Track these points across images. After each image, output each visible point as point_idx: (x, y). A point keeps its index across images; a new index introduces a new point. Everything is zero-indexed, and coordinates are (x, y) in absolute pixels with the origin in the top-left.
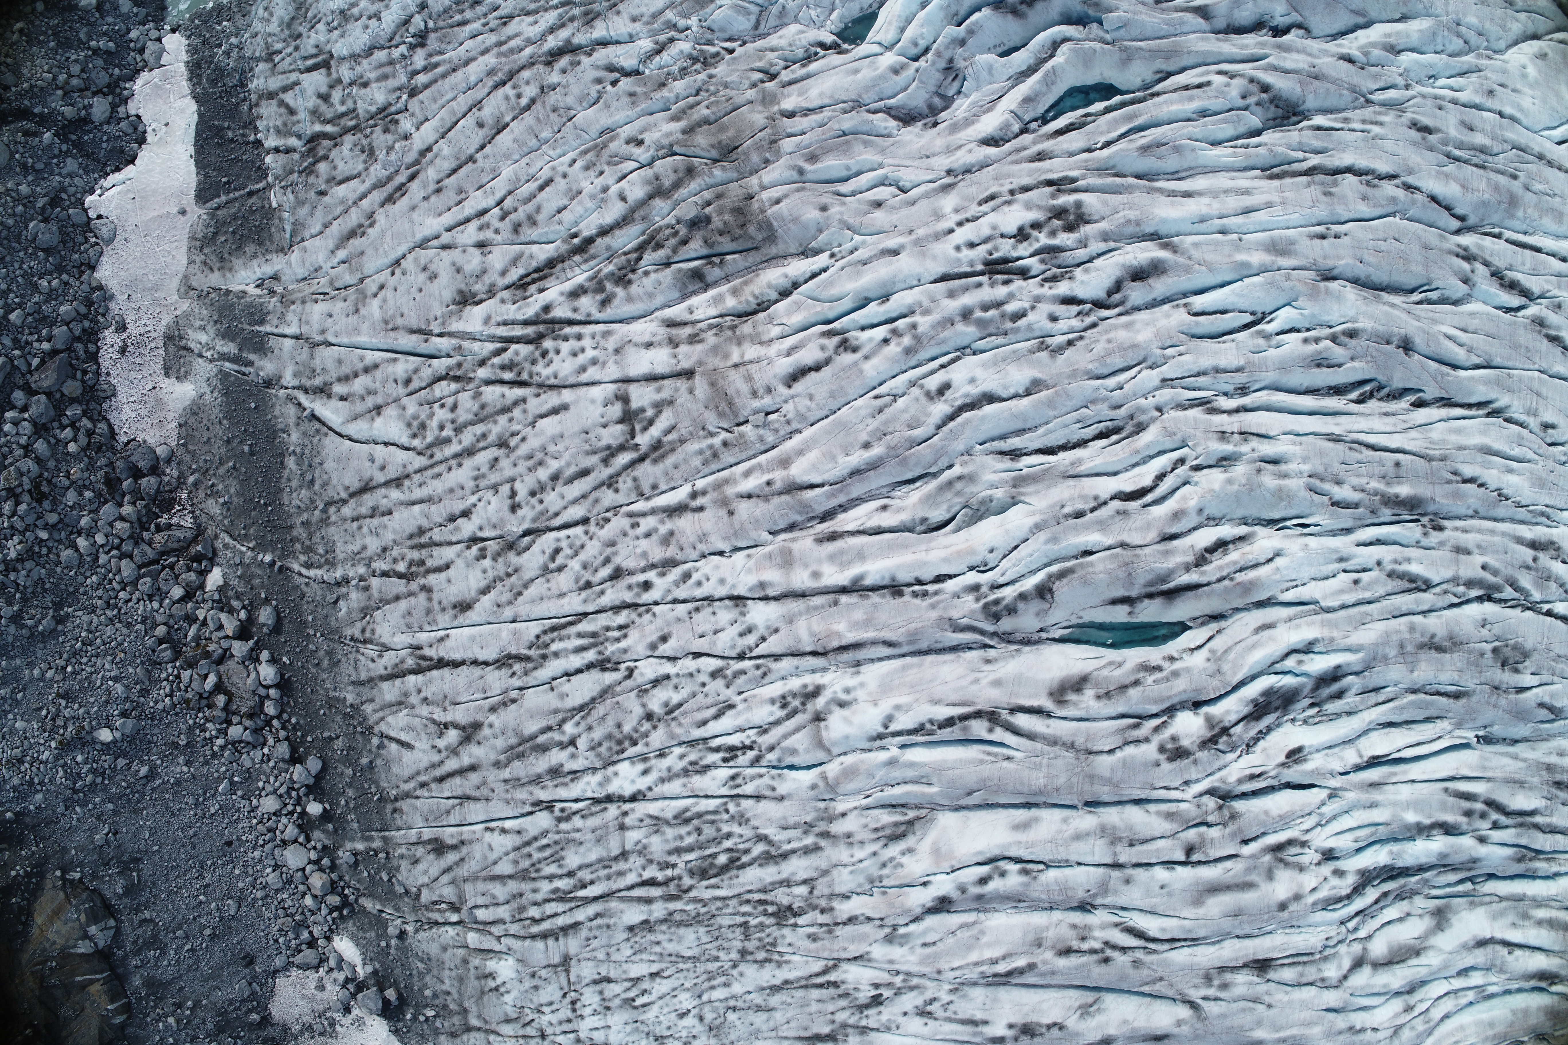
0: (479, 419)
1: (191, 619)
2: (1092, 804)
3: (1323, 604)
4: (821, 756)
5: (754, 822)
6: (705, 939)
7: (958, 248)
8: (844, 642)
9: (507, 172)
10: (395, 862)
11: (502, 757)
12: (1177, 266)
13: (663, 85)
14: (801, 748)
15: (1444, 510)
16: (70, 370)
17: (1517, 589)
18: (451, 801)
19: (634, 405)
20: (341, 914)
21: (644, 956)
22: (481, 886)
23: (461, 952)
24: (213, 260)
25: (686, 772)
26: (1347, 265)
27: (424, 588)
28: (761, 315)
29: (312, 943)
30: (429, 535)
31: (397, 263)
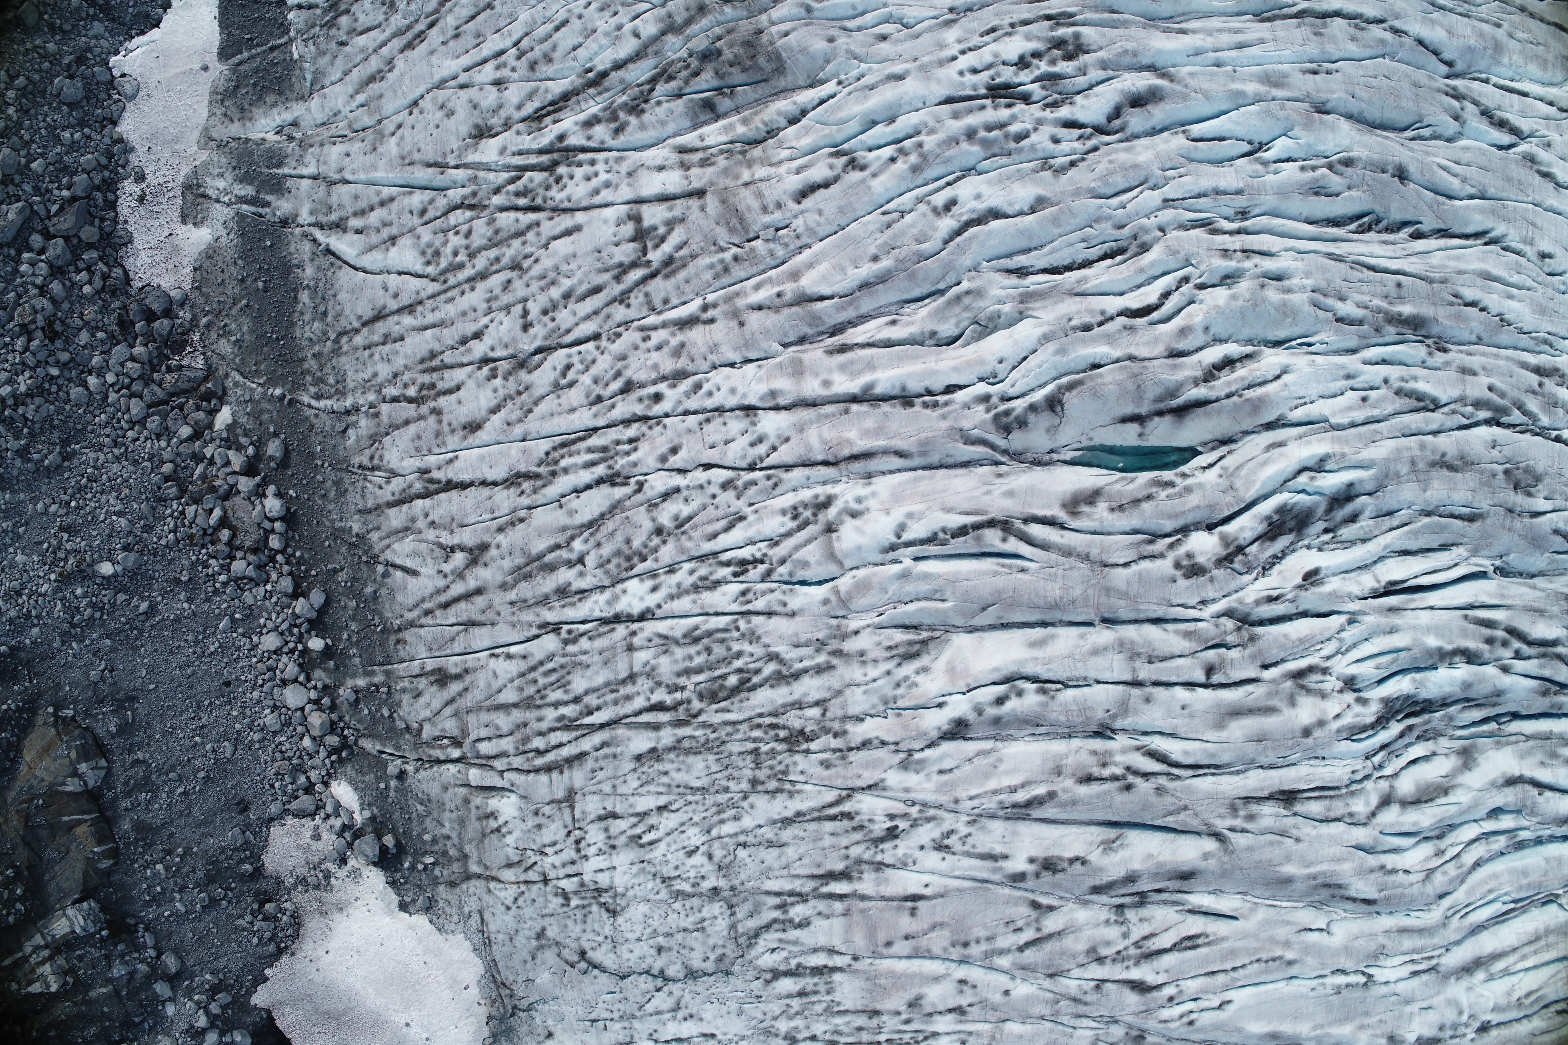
0: (493, 244)
1: (198, 458)
2: (1109, 621)
3: (1333, 421)
4: (832, 569)
5: (765, 640)
6: (715, 768)
7: (961, 73)
8: (856, 451)
9: (524, 16)
10: (397, 697)
11: (509, 579)
12: (1173, 94)
14: (812, 560)
15: (1448, 333)
16: (90, 217)
17: (1525, 413)
18: (456, 628)
19: (646, 223)
20: (340, 757)
21: (652, 788)
22: (485, 717)
23: (463, 791)
24: (234, 112)
25: (696, 588)
26: (1339, 98)
27: (434, 411)
28: (771, 141)
29: (309, 789)
30: (440, 358)
31: (415, 103)
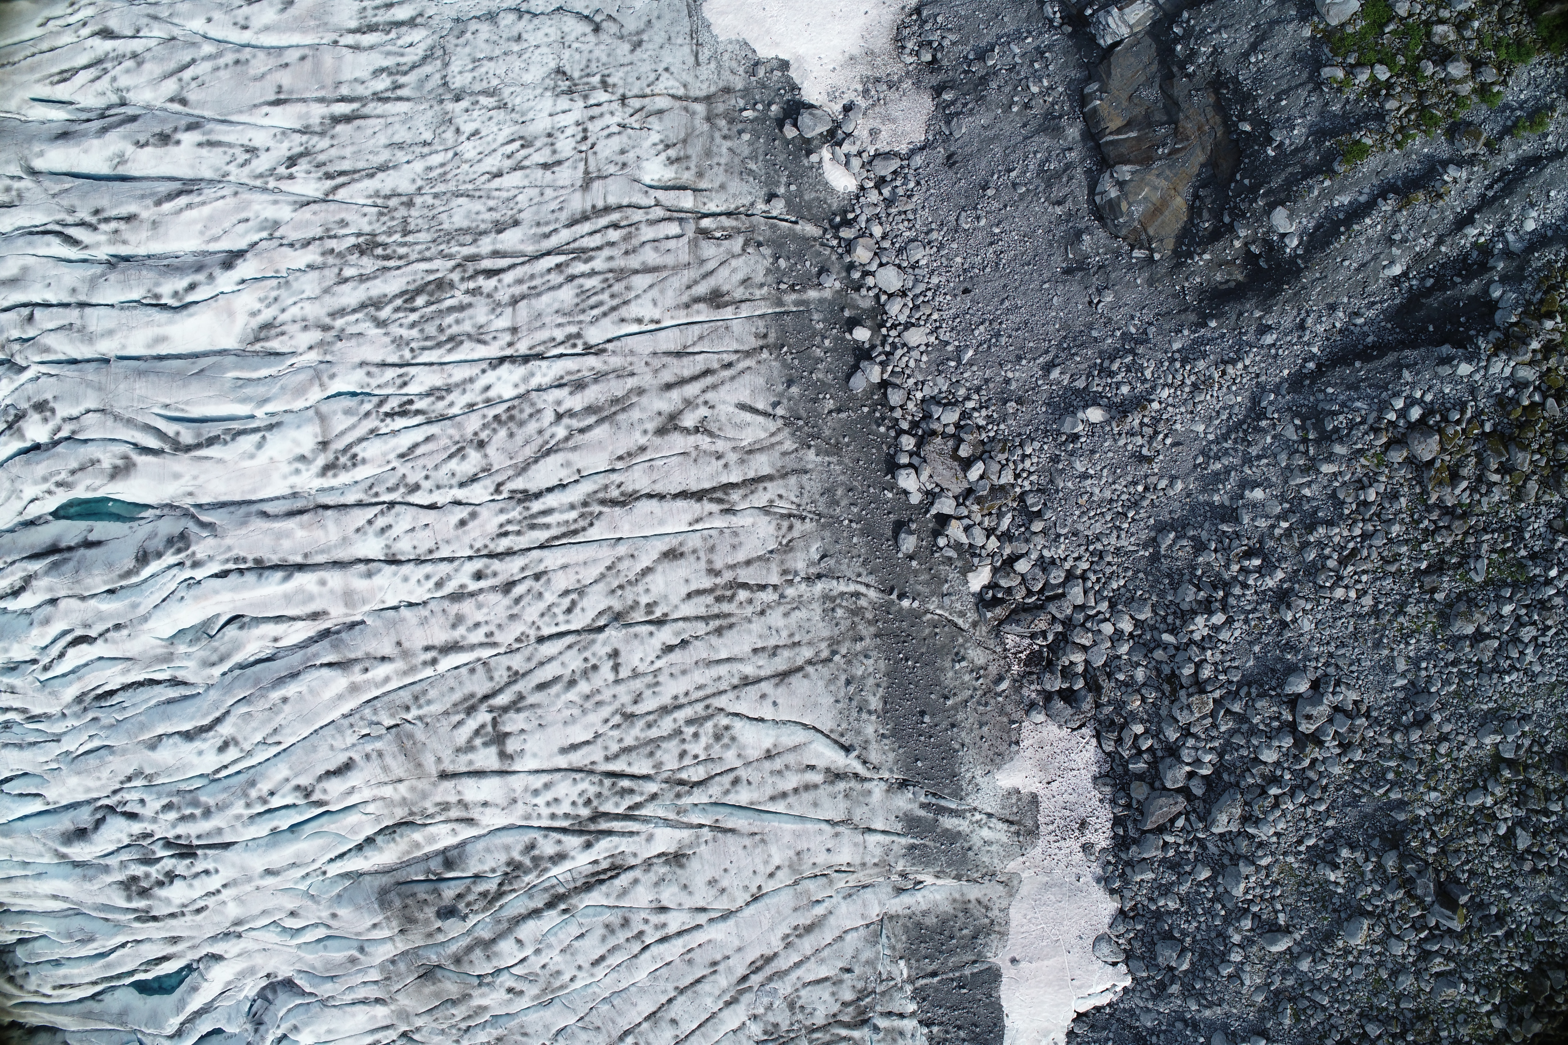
0: (656, 742)
2: (103, 361)
4: (324, 408)
5: (388, 340)
6: (444, 217)
7: (217, 872)
8: (298, 518)
9: (641, 975)
10: (770, 279)
11: (634, 399)
14: (340, 416)
16: (1143, 810)
18: (696, 349)
19: (493, 750)
20: (844, 218)
21: (504, 194)
22: (669, 260)
23: (703, 185)
24: (978, 911)
25: (449, 390)
27: (717, 574)
28: (389, 823)
29: (881, 182)
30: (711, 629)
31: (755, 899)
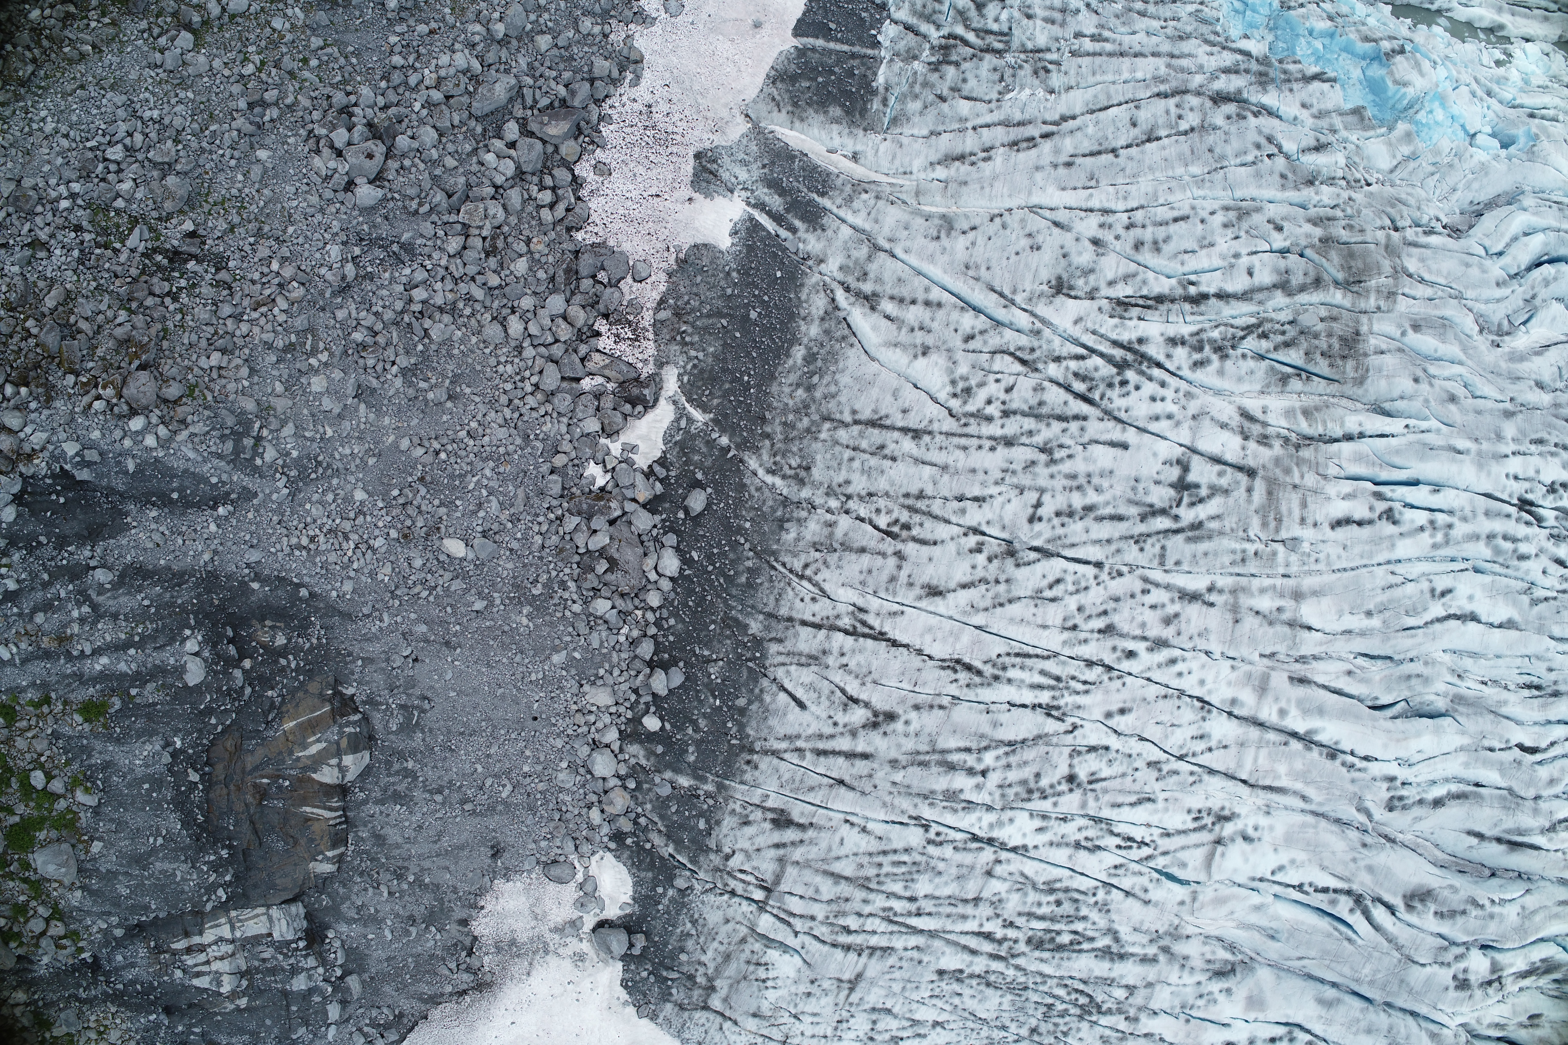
8: (1276, 784)
13: (1311, 183)
25: (1078, 845)
27: (899, 555)
